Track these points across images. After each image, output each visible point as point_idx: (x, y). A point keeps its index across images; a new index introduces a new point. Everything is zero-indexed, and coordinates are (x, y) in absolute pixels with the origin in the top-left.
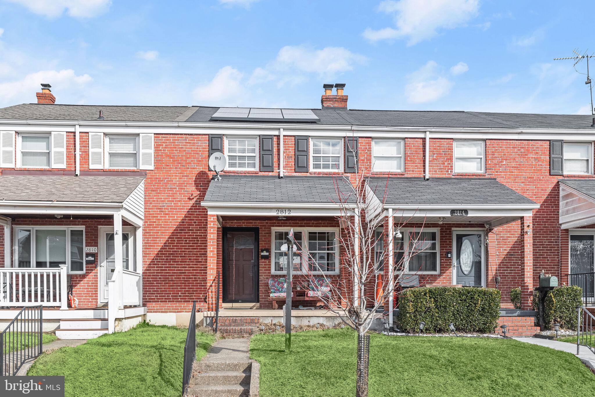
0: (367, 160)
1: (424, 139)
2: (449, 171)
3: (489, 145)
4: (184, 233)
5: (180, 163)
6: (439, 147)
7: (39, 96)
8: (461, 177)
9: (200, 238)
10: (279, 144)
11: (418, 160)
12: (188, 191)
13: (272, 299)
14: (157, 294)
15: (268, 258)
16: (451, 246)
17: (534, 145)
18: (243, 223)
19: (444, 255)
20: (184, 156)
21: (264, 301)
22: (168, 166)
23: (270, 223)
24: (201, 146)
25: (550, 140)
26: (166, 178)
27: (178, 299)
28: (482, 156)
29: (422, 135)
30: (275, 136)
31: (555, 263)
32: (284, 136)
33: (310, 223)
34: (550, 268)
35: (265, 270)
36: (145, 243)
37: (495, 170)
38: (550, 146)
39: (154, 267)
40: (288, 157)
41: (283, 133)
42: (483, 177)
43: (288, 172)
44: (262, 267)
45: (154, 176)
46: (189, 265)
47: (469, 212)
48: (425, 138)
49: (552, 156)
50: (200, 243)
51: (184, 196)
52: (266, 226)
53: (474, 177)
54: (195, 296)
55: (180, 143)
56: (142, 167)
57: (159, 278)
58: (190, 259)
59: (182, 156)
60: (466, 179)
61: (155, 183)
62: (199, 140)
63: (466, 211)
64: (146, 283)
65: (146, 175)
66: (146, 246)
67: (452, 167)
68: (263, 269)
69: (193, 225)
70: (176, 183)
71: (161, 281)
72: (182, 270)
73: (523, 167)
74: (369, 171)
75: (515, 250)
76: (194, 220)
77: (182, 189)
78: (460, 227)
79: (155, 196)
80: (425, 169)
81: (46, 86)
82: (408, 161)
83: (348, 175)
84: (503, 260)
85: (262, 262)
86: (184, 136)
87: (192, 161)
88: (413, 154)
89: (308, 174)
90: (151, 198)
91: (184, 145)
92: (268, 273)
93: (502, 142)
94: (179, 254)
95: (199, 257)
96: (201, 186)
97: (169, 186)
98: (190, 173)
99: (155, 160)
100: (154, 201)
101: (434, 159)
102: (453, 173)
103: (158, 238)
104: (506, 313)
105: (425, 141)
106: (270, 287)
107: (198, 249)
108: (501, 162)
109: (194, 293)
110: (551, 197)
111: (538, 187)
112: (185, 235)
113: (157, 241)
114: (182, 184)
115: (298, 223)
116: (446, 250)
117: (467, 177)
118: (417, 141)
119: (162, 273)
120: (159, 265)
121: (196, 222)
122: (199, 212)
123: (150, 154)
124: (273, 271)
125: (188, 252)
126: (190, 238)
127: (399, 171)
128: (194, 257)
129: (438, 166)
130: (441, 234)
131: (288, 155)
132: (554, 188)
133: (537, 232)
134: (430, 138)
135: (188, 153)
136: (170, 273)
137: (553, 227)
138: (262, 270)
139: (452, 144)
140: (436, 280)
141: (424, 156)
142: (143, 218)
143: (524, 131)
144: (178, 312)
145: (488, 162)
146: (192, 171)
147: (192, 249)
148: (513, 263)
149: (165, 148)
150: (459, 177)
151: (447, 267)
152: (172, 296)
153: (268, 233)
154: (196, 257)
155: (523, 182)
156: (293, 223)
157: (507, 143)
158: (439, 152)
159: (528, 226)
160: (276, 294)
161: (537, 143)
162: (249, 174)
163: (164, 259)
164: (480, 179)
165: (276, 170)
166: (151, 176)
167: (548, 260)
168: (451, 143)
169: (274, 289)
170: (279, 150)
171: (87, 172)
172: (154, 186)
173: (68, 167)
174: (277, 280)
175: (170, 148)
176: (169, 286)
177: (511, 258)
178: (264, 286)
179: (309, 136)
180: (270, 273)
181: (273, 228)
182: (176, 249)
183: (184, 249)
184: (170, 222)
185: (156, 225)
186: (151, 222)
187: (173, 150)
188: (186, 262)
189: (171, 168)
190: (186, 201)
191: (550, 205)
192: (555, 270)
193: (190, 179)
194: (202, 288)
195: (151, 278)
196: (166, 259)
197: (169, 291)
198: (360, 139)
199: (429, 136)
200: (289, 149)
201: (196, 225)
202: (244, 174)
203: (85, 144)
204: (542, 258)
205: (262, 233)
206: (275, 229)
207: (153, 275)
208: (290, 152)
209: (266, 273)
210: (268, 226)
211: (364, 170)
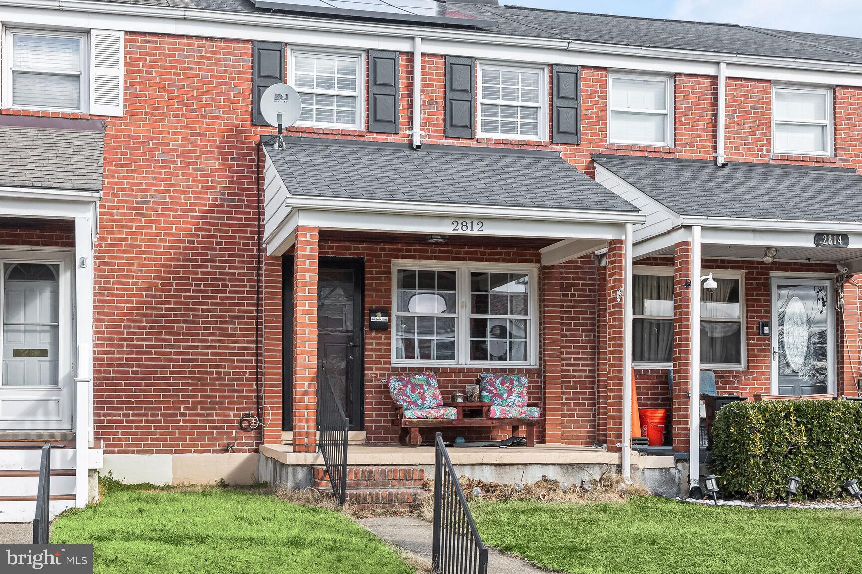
0: (597, 118)
1: (714, 79)
2: (765, 148)
3: (842, 98)
4: (194, 266)
5: (184, 104)
6: (743, 96)
8: (788, 163)
9: (230, 280)
10: (411, 72)
11: (701, 123)
12: (203, 170)
14: (128, 409)
15: (384, 328)
16: (767, 310)
18: (331, 248)
19: (755, 330)
20: (195, 87)
21: (376, 427)
22: (156, 108)
23: (389, 250)
24: (234, 66)
26: (152, 138)
27: (179, 421)
28: (827, 122)
29: (710, 70)
30: (401, 53)
32: (423, 55)
33: (476, 253)
35: (377, 356)
36: (100, 288)
37: (853, 151)
39: (122, 346)
40: (428, 103)
41: (420, 48)
42: (830, 166)
43: (430, 137)
44: (372, 350)
45: (123, 130)
46: (205, 341)
47: (851, 239)
48: (716, 77)
50: (231, 292)
51: (193, 181)
52: (379, 255)
54: (217, 415)
55: (186, 56)
56: (95, 109)
57: (133, 372)
58: (206, 329)
59: (189, 87)
60: (796, 167)
61: (127, 148)
62: (230, 54)
63: (845, 237)
64: (101, 384)
65: (104, 126)
66: (102, 297)
67: (769, 140)
68: (374, 354)
69: (215, 249)
70: (176, 151)
71: (137, 378)
72: (188, 354)
74: (601, 141)
76: (216, 237)
77: (189, 164)
78: (785, 270)
79: (125, 178)
80: (716, 142)
82: (682, 124)
83: (559, 148)
85: (372, 338)
86: (195, 41)
87: (213, 100)
88: (691, 108)
89: (474, 143)
90: (116, 183)
91: (196, 63)
92: (385, 363)
94: (182, 316)
95: (226, 323)
96: (233, 159)
97: (158, 156)
98: (207, 129)
99: (125, 94)
100: (123, 190)
101: (734, 123)
102: (772, 153)
103: (132, 277)
105: (717, 84)
106: (393, 396)
107: (225, 305)
109: (215, 409)
112: (197, 273)
113: (128, 283)
114: (189, 152)
115: (452, 252)
116: (758, 317)
117: (799, 164)
118: (699, 83)
119: (140, 359)
120: (132, 340)
121: (220, 243)
122: (229, 219)
123: (114, 80)
124: (396, 361)
125: (203, 310)
126: (206, 279)
127: (661, 144)
128: (216, 323)
129: (741, 138)
130: (747, 284)
131: (430, 97)
134: (727, 78)
135: (203, 82)
136: (159, 360)
138: (371, 357)
139: (770, 93)
141: (715, 115)
144: (176, 452)
145: (840, 134)
146: (213, 123)
147: (212, 304)
149: (151, 66)
150: (783, 163)
151: (760, 356)
152: (162, 415)
153: (384, 272)
154: (221, 323)
158: (744, 107)
160: (418, 413)
162: (344, 138)
163: (145, 327)
164: (823, 170)
165: (404, 130)
166: (116, 130)
168: (768, 90)
170: (410, 86)
172: (122, 154)
174: (409, 380)
176: (155, 391)
178: (376, 392)
179: (476, 59)
180: (389, 363)
181: (394, 261)
182: (175, 303)
183: (193, 304)
184: (161, 241)
185: (127, 246)
186: (114, 239)
187: (169, 74)
188: (197, 334)
189: (163, 114)
190: (200, 193)
193: (208, 141)
194: (233, 397)
195: (115, 372)
196: (151, 328)
197: (156, 403)
198: (583, 71)
199: (725, 72)
200: (432, 86)
201: (221, 249)
202: (332, 137)
205: (371, 272)
206: (399, 264)
207: (119, 366)
208: (435, 92)
209: (380, 363)
210: (385, 255)
211: (591, 140)
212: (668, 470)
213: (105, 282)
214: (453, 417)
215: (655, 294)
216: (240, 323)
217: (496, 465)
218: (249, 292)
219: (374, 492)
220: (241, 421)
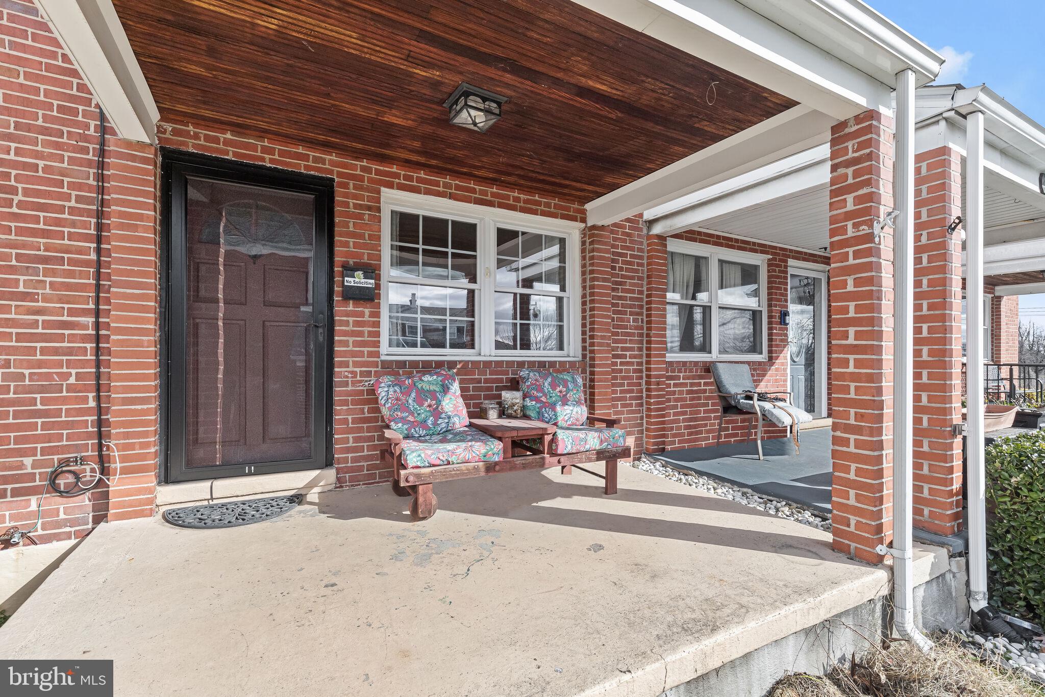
9: (21, 179)
13: (418, 476)
16: (786, 297)
18: (270, 151)
19: (777, 319)
21: (355, 460)
23: (378, 172)
33: (507, 197)
35: (356, 344)
44: (345, 333)
50: (23, 205)
52: (361, 179)
68: (351, 339)
78: (799, 259)
85: (348, 314)
92: (371, 354)
95: (11, 269)
106: (385, 411)
115: (473, 191)
116: (780, 306)
122: (15, 46)
124: (387, 351)
138: (344, 344)
151: (781, 346)
153: (369, 208)
156: (458, 188)
169: (403, 420)
174: (414, 384)
178: (354, 403)
180: (377, 354)
181: (386, 192)
194: (31, 426)
205: (347, 205)
209: (361, 354)
210: (371, 180)
214: (496, 459)
216: (50, 272)
218: (74, 210)
220: (54, 475)
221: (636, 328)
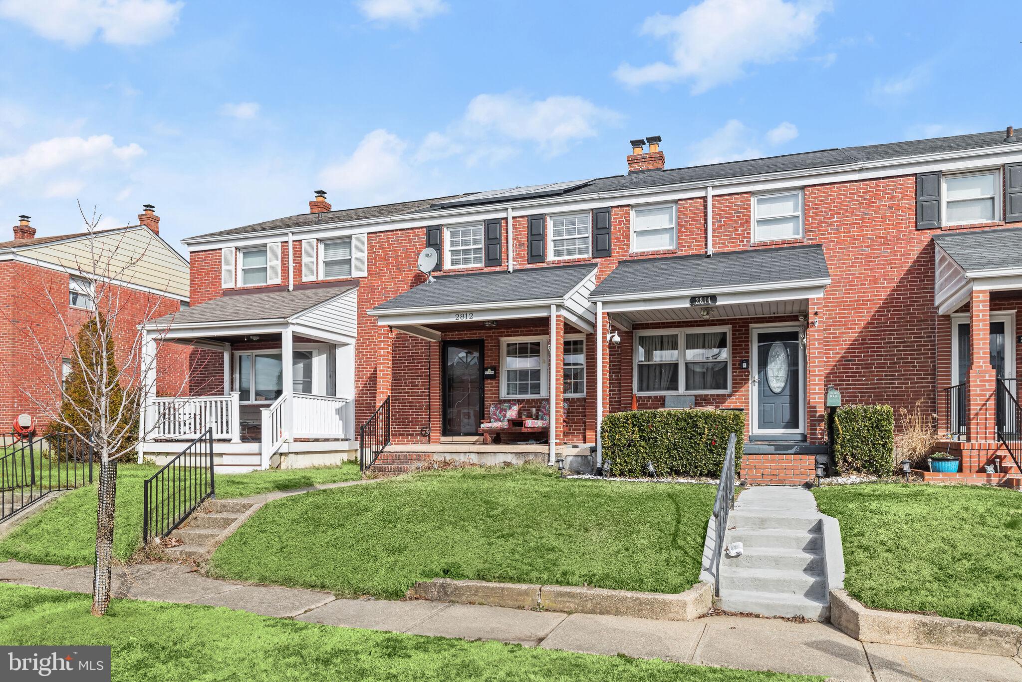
0: (623, 238)
1: (705, 198)
2: (745, 240)
3: (810, 194)
4: (399, 350)
5: (394, 266)
6: (728, 206)
7: (312, 205)
8: (764, 247)
9: (416, 356)
10: (506, 229)
11: (696, 230)
13: (483, 430)
15: (495, 377)
16: (747, 350)
17: (888, 186)
18: (466, 334)
19: (737, 366)
20: (399, 256)
22: (382, 270)
23: (498, 333)
24: (417, 242)
25: (915, 175)
26: (379, 286)
28: (799, 213)
29: (702, 194)
30: (502, 219)
31: (928, 370)
32: (513, 218)
34: (917, 379)
35: (491, 394)
36: (358, 365)
37: (819, 231)
38: (916, 183)
39: (368, 394)
40: (518, 245)
41: (511, 214)
42: (800, 244)
43: (520, 265)
44: (488, 390)
45: (367, 284)
46: (404, 389)
47: (718, 298)
49: (921, 198)
50: (417, 363)
52: (492, 336)
53: (785, 245)
55: (395, 241)
56: (355, 275)
58: (405, 383)
59: (397, 256)
61: (369, 293)
62: (415, 236)
63: (714, 297)
64: (358, 413)
65: (359, 283)
66: (359, 369)
67: (749, 233)
68: (490, 392)
69: (409, 340)
70: (390, 291)
73: (868, 222)
74: (626, 252)
75: (855, 352)
78: (763, 322)
79: (367, 308)
80: (706, 241)
81: (321, 193)
82: (683, 232)
83: (597, 260)
84: (833, 369)
85: (488, 384)
86: (399, 232)
87: (408, 262)
88: (689, 221)
89: (545, 265)
90: (364, 311)
91: (400, 243)
92: (497, 397)
93: (830, 188)
95: (415, 379)
97: (382, 295)
98: (405, 277)
99: (368, 265)
101: (721, 225)
102: (752, 242)
103: (371, 358)
104: (776, 450)
105: (706, 202)
106: (491, 416)
107: (414, 369)
108: (831, 218)
109: (409, 425)
110: (918, 266)
111: (895, 252)
113: (369, 361)
114: (396, 290)
115: (532, 331)
116: (739, 357)
117: (773, 247)
118: (694, 203)
123: (363, 258)
124: (503, 395)
126: (405, 357)
127: (671, 248)
129: (727, 235)
130: (733, 335)
131: (520, 242)
132: (924, 250)
133: (894, 322)
134: (713, 196)
135: (403, 253)
137: (923, 313)
138: (488, 394)
139: (750, 201)
140: (724, 403)
141: (706, 223)
142: (355, 335)
143: (866, 166)
145: (808, 220)
146: (407, 274)
148: (852, 373)
149: (379, 249)
150: (761, 248)
151: (742, 383)
153: (497, 346)
154: (412, 379)
155: (868, 246)
156: (526, 331)
157: (840, 187)
158: (729, 213)
159: (816, 314)
160: (488, 425)
161: (893, 181)
162: (471, 272)
164: (794, 248)
165: (504, 263)
166: (365, 284)
167: (913, 367)
168: (748, 198)
169: (494, 418)
170: (507, 237)
171: (300, 286)
172: (367, 296)
173: (282, 282)
174: (500, 407)
175: (384, 248)
177: (849, 365)
179: (546, 214)
180: (499, 397)
181: (502, 339)
185: (369, 342)
187: (387, 251)
189: (385, 273)
191: (918, 277)
192: (928, 383)
193: (405, 284)
194: (418, 418)
195: (365, 407)
198: (613, 210)
199: (711, 192)
200: (520, 235)
203: (298, 254)
204: (904, 363)
205: (489, 346)
206: (505, 340)
207: (366, 403)
208: (522, 238)
209: (493, 397)
210: (496, 336)
211: (619, 252)
212: (586, 457)
213: (361, 362)
214: (506, 427)
215: (659, 346)
216: (421, 379)
217: (478, 453)
218: (425, 362)
219: (399, 466)
220: (422, 431)
221: (616, 380)
